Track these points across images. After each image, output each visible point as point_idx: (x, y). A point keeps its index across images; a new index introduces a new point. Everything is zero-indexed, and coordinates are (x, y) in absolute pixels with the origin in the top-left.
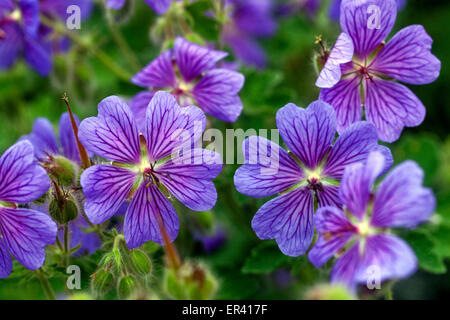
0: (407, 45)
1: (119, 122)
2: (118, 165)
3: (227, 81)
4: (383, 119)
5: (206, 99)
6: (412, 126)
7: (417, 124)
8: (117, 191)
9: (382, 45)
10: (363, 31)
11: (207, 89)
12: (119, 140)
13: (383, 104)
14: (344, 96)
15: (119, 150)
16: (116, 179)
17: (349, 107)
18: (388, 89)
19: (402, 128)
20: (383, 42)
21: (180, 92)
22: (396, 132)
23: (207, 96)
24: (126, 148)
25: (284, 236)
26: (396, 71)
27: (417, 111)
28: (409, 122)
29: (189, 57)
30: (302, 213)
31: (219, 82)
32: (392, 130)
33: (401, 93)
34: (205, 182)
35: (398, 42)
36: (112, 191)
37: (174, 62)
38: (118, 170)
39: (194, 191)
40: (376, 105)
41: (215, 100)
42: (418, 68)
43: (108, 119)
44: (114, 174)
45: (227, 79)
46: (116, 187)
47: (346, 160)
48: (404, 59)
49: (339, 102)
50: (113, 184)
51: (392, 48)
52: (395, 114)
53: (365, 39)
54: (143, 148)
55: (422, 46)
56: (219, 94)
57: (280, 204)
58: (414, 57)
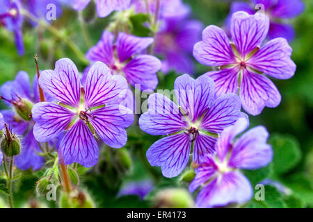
0: (275, 51)
1: (68, 76)
2: (62, 106)
3: (150, 64)
4: (251, 99)
5: (132, 75)
6: (271, 107)
7: (274, 106)
8: (59, 123)
9: (258, 48)
10: (245, 37)
11: (134, 68)
12: (66, 89)
13: (253, 89)
14: (226, 80)
15: (65, 95)
16: (60, 115)
17: (228, 87)
18: (258, 80)
19: (263, 107)
20: (259, 46)
21: (114, 68)
22: (259, 109)
23: (133, 73)
24: (70, 95)
25: (167, 164)
26: (265, 68)
27: (276, 98)
28: (269, 104)
29: (126, 44)
30: (182, 151)
31: (143, 64)
32: (256, 107)
33: (266, 83)
34: (121, 129)
35: (268, 48)
36: (56, 122)
37: (114, 47)
38: (62, 109)
39: (112, 133)
40: (248, 89)
41: (139, 76)
42: (280, 67)
43: (61, 73)
44: (59, 111)
45: (150, 62)
46: (59, 120)
47: (217, 119)
48: (272, 60)
49: (222, 82)
50: (57, 118)
51: (264, 51)
52: (260, 97)
53: (246, 43)
54: (82, 97)
55: (285, 53)
56: (142, 72)
57: (168, 142)
58: (279, 59)
